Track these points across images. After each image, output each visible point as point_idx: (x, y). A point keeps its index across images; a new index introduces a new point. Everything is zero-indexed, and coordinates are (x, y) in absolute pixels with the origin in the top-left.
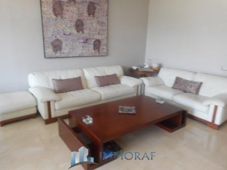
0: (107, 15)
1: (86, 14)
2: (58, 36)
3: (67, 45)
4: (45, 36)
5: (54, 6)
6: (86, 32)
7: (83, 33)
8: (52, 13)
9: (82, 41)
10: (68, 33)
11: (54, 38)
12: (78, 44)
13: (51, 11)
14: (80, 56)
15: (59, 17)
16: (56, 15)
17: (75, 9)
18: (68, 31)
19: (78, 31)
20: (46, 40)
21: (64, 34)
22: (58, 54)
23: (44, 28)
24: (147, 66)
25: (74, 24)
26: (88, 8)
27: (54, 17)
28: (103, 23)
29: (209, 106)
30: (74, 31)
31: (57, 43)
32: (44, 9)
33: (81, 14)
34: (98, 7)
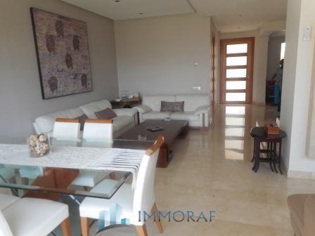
0: (88, 48)
1: (72, 48)
2: (53, 73)
3: (61, 83)
4: (42, 74)
5: (47, 41)
6: (74, 67)
7: (72, 68)
8: (46, 48)
9: (72, 77)
10: (60, 70)
11: (50, 76)
12: (69, 81)
13: (45, 47)
14: (73, 94)
15: (53, 53)
16: (49, 50)
17: (64, 43)
18: (61, 67)
19: (68, 67)
20: (43, 78)
21: (58, 71)
22: (55, 94)
23: (41, 66)
24: (131, 97)
25: (64, 59)
26: (74, 42)
27: (48, 52)
28: (86, 57)
29: (199, 115)
30: (66, 67)
31: (52, 81)
32: (39, 45)
33: (68, 49)
34: (81, 41)
